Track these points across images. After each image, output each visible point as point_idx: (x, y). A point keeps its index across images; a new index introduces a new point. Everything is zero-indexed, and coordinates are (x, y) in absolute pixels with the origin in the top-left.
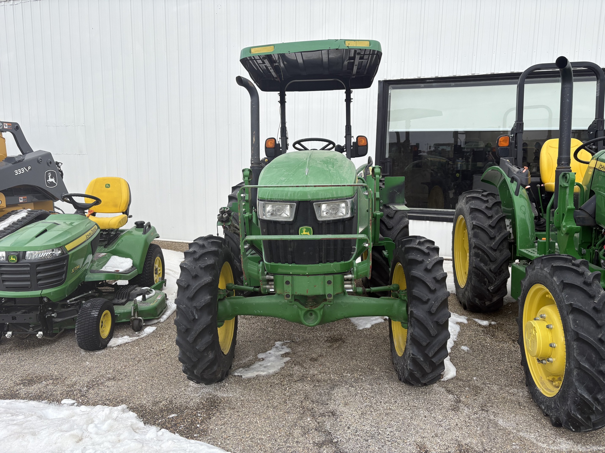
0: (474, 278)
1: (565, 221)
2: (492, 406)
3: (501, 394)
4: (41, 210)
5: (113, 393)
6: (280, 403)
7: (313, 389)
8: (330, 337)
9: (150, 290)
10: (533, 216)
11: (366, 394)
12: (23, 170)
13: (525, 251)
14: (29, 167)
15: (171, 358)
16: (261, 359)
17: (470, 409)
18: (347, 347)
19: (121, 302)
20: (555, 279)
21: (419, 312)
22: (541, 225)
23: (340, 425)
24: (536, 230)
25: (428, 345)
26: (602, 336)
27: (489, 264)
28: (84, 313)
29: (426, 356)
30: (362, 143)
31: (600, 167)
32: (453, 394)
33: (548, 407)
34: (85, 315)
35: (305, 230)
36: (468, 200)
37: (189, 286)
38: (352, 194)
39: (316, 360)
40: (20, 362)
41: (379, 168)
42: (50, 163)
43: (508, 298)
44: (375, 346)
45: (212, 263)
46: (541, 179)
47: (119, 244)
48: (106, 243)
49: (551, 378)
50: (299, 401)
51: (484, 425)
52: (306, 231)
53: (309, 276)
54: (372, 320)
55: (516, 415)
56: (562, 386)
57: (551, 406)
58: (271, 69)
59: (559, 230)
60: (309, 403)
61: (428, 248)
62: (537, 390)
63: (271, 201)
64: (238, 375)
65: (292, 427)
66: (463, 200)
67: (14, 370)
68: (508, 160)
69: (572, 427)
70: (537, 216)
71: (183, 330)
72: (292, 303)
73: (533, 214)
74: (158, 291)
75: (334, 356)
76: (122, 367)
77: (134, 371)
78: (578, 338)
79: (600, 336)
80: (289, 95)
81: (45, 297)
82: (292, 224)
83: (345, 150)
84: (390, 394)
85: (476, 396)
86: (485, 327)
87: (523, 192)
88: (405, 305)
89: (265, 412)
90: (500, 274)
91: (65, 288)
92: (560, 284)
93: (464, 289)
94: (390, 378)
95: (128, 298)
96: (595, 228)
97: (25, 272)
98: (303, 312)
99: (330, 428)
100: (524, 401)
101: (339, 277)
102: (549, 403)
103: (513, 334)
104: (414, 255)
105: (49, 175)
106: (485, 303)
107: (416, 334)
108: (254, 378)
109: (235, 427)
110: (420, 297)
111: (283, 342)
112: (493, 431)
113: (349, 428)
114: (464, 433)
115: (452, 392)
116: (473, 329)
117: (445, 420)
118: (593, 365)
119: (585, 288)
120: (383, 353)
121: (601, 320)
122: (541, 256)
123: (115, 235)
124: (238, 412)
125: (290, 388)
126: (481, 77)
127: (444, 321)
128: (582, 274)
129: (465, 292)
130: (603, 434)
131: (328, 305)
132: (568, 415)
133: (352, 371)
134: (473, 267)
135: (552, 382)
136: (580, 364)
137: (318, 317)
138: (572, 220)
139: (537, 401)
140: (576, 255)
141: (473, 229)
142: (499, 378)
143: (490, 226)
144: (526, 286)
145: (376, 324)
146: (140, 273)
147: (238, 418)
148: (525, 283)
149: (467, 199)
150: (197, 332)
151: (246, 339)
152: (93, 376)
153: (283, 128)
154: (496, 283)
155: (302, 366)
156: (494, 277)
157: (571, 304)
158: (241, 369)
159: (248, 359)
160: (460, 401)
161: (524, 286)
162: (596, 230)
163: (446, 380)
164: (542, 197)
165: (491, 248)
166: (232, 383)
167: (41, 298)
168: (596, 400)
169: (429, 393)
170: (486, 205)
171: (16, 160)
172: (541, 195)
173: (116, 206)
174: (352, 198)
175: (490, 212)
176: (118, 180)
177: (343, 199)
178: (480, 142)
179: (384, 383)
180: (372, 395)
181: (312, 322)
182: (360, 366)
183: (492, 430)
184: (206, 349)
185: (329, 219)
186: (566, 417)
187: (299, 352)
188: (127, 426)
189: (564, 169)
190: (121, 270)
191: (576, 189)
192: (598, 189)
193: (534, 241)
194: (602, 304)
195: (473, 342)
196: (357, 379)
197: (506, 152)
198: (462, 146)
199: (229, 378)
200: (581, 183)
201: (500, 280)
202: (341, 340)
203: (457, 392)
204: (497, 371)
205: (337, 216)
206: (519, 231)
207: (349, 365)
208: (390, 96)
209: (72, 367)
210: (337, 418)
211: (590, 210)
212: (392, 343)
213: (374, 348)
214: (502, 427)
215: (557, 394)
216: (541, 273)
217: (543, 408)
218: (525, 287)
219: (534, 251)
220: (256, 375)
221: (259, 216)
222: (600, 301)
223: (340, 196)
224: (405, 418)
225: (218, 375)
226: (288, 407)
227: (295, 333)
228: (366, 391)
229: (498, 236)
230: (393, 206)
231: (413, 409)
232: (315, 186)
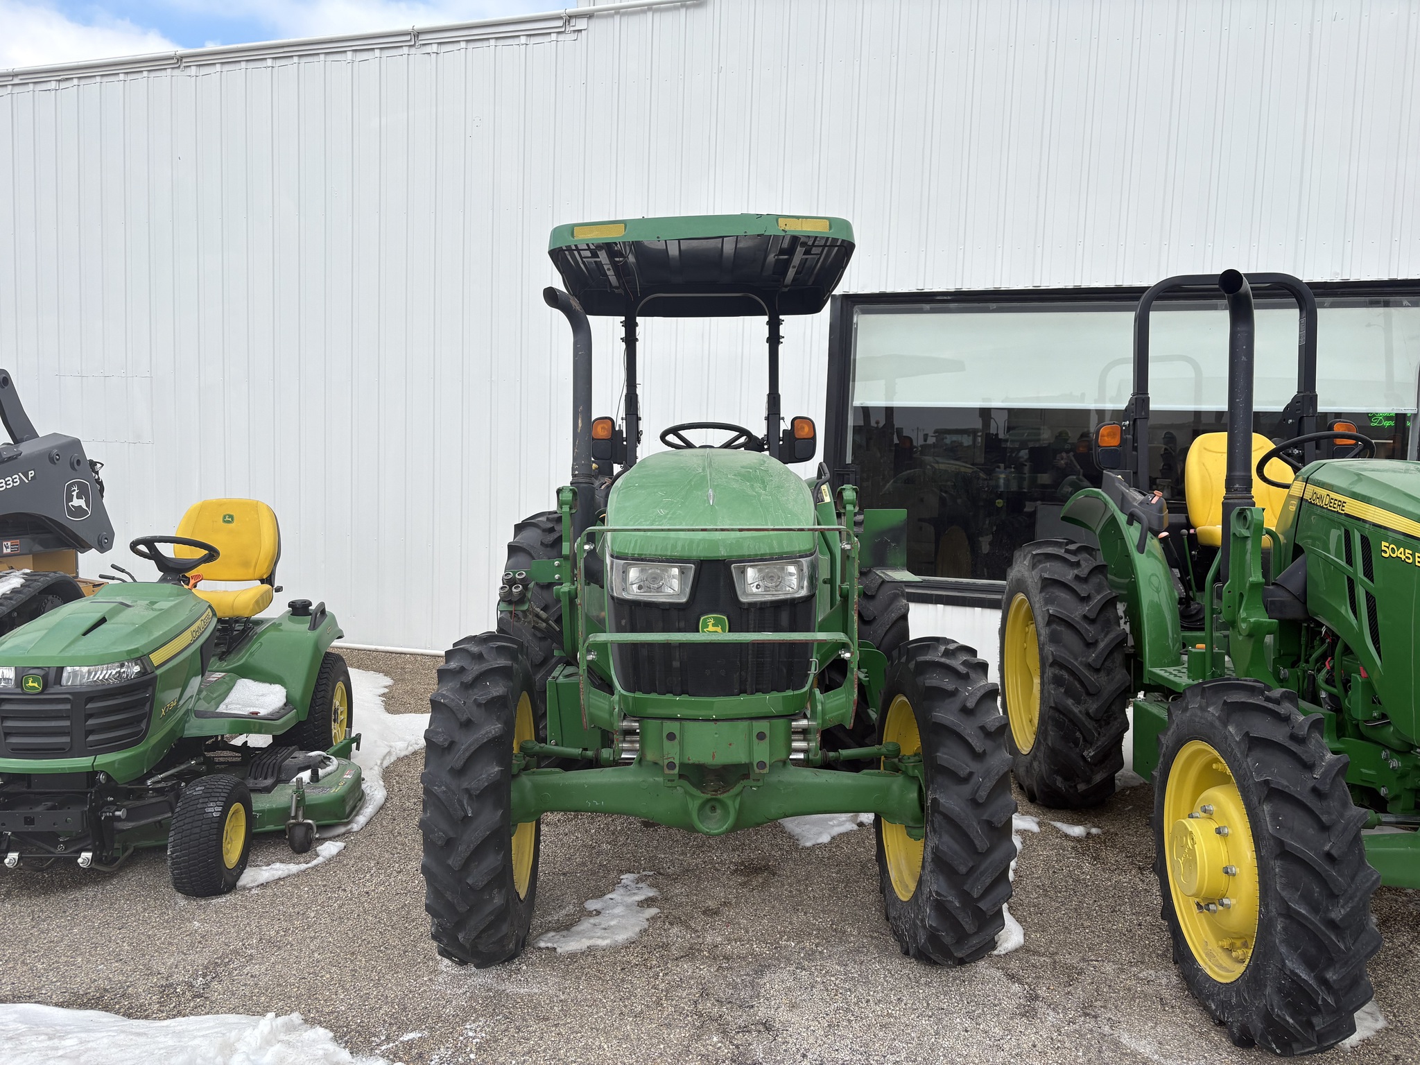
0: (1053, 731)
1: (1246, 609)
2: (1105, 1007)
3: (1122, 982)
4: (55, 572)
5: (267, 991)
6: (648, 1006)
7: (716, 975)
8: (742, 863)
9: (325, 758)
10: (1175, 596)
11: (835, 984)
12: (17, 480)
13: (1162, 673)
14: (30, 472)
15: (389, 913)
16: (594, 913)
17: (1058, 1013)
18: (783, 885)
19: (262, 785)
20: (1231, 730)
21: (951, 800)
22: (1192, 616)
23: (785, 1051)
24: (1182, 627)
25: (971, 870)
26: (1331, 847)
27: (1086, 700)
28: (189, 809)
29: (965, 896)
30: (804, 432)
31: (1313, 496)
32: (1020, 981)
33: (1224, 1005)
34: (193, 813)
35: (713, 622)
36: (1035, 560)
37: (452, 744)
38: (812, 546)
39: (716, 913)
40: (38, 923)
41: (854, 489)
42: (78, 462)
43: (1122, 776)
44: (842, 882)
45: (501, 694)
46: (1188, 518)
47: (254, 653)
48: (224, 650)
49: (1226, 943)
50: (689, 1001)
51: (1092, 1045)
52: (714, 625)
53: (718, 723)
54: (833, 826)
55: (1156, 1023)
56: (1253, 959)
57: (1230, 1001)
58: (609, 269)
59: (1233, 628)
60: (713, 1004)
61: (965, 663)
62: (1200, 970)
63: (639, 559)
64: (547, 948)
65: (680, 1055)
66: (1024, 560)
67: (26, 940)
68: (1120, 476)
69: (1274, 1046)
70: (1183, 598)
71: (440, 843)
72: (674, 784)
73: (1176, 594)
74: (344, 762)
75: (754, 903)
76: (278, 933)
77: (308, 940)
78: (1285, 854)
79: (1327, 848)
80: (645, 324)
81: (102, 772)
82: (683, 610)
83: (766, 447)
84: (886, 983)
85: (1071, 985)
86: (1077, 840)
87: (1153, 544)
88: (915, 788)
89: (616, 1024)
90: (1109, 723)
91: (144, 752)
92: (1242, 740)
93: (1029, 757)
94: (883, 950)
95: (278, 777)
96: (1306, 625)
97: (60, 715)
98: (697, 803)
99: (764, 1058)
100: (1171, 995)
101: (781, 723)
102: (1225, 996)
103: (1140, 854)
104: (937, 679)
105: (75, 490)
106: (1075, 786)
107: (944, 848)
108: (583, 953)
109: (555, 1058)
110: (953, 768)
111: (638, 875)
112: (1112, 1057)
113: (804, 1056)
114: (1050, 1062)
115: (1018, 979)
116: (1053, 845)
117: (1009, 1037)
118: (1315, 908)
119: (1294, 747)
120: (862, 898)
121: (1329, 813)
122: (1196, 682)
123: (243, 631)
124: (556, 1026)
125: (667, 974)
126: (1053, 294)
127: (1004, 820)
128: (1285, 719)
129: (1031, 764)
130: (1338, 1060)
131: (751, 787)
132: (1268, 1017)
133: (799, 935)
134: (1051, 707)
135: (1229, 952)
136: (1289, 907)
137: (729, 813)
138: (1259, 607)
139: (1200, 992)
140: (1272, 682)
141: (1049, 624)
142: (1115, 947)
143: (1085, 617)
144: (1170, 745)
145: (841, 835)
146: (303, 718)
147: (560, 1040)
148: (1167, 740)
149: (1033, 559)
150: (472, 845)
151: (555, 868)
152: (215, 952)
153: (631, 397)
154: (1100, 743)
155: (688, 927)
156: (1096, 730)
157: (1266, 782)
158: (552, 934)
159: (564, 912)
160: (1037, 997)
161: (1165, 745)
162: (1308, 628)
163: (1003, 952)
164: (1192, 556)
165: (1089, 666)
166: (535, 964)
167: (91, 775)
168: (1324, 982)
169: (970, 981)
170: (1076, 572)
171: (4, 456)
172: (1190, 553)
173: (245, 564)
174: (811, 555)
175: (1084, 587)
176: (253, 507)
177: (792, 558)
178: (1042, 427)
179: (870, 961)
180: (847, 986)
181: (715, 825)
182: (815, 925)
183: (1108, 1056)
184: (489, 886)
185: (763, 599)
186: (1262, 1024)
187: (677, 895)
188: (317, 1057)
189: (1240, 501)
190: (263, 712)
191: (1266, 541)
192: (1310, 543)
193: (1181, 651)
194: (1328, 781)
195: (1054, 872)
196: (810, 952)
197: (1115, 459)
198: (1001, 436)
199: (526, 955)
200: (1274, 529)
201: (1108, 735)
202: (766, 869)
203: (1028, 977)
204: (1110, 933)
205: (780, 593)
206: (1148, 630)
207: (791, 923)
208: (856, 329)
209: (163, 934)
210: (777, 1036)
211: (1294, 585)
212: (884, 874)
213: (842, 885)
214: (1130, 1049)
215: (1243, 974)
216: (1201, 718)
217: (1214, 1007)
218: (1167, 748)
219: (1179, 671)
220: (588, 947)
221: (612, 590)
222: (1324, 775)
223: (786, 550)
224: (923, 1034)
225: (509, 944)
226: (666, 1013)
227: (663, 856)
228: (833, 979)
229: (1103, 641)
230: (884, 573)
231: (939, 1015)
232: (741, 530)
